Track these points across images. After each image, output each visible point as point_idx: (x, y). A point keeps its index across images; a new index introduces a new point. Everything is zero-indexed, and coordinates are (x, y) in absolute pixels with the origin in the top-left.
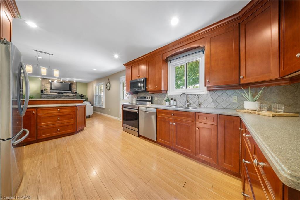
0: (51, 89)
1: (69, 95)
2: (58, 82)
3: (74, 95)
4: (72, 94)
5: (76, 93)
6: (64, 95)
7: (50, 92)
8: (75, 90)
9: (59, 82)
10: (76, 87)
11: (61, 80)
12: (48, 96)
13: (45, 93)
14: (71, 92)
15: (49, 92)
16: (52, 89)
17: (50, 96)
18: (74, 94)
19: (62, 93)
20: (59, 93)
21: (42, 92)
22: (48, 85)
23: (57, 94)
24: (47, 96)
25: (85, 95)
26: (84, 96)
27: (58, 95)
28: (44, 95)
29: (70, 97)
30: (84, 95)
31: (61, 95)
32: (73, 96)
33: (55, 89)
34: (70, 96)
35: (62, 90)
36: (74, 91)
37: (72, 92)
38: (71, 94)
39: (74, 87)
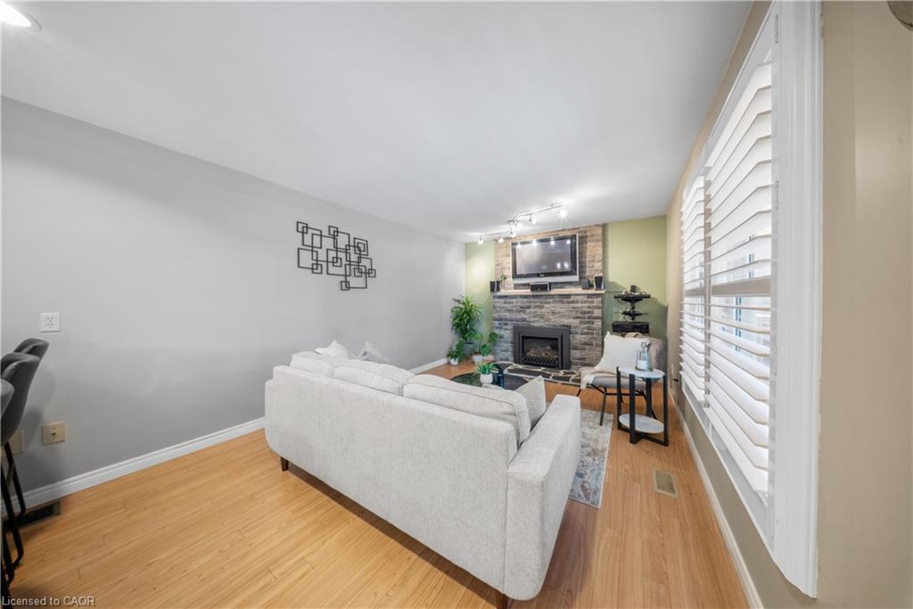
0: (515, 276)
1: (568, 296)
4: (584, 288)
5: (599, 281)
6: (552, 296)
7: (517, 286)
8: (600, 264)
10: (600, 252)
12: (508, 300)
13: (503, 292)
14: (575, 278)
16: (518, 273)
17: (511, 300)
18: (591, 286)
19: (544, 287)
20: (534, 288)
21: (493, 287)
23: (528, 292)
24: (506, 303)
26: (641, 298)
27: (533, 296)
28: (500, 297)
29: (573, 302)
30: (644, 289)
31: (542, 296)
32: (586, 299)
34: (572, 298)
35: (545, 275)
36: (592, 271)
37: (580, 278)
38: (579, 290)
39: (593, 250)
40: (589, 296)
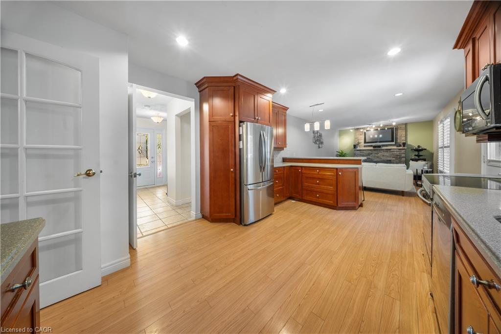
0: (365, 142)
1: (390, 149)
2: (377, 130)
3: (400, 148)
4: (397, 147)
5: (404, 144)
6: (383, 150)
7: (365, 146)
8: (404, 138)
9: (379, 129)
10: (404, 133)
11: (381, 125)
13: (358, 148)
14: (394, 143)
15: (363, 146)
16: (367, 141)
18: (400, 146)
19: (379, 147)
20: (374, 147)
21: (355, 146)
22: (361, 136)
23: (372, 148)
24: (361, 152)
25: (425, 148)
26: (422, 150)
27: (374, 150)
28: (358, 150)
29: (392, 152)
30: (423, 146)
31: (378, 150)
32: (398, 150)
33: (370, 141)
34: (392, 150)
35: (380, 142)
36: (401, 140)
37: (396, 143)
38: (395, 147)
39: (401, 133)
40: (399, 149)
